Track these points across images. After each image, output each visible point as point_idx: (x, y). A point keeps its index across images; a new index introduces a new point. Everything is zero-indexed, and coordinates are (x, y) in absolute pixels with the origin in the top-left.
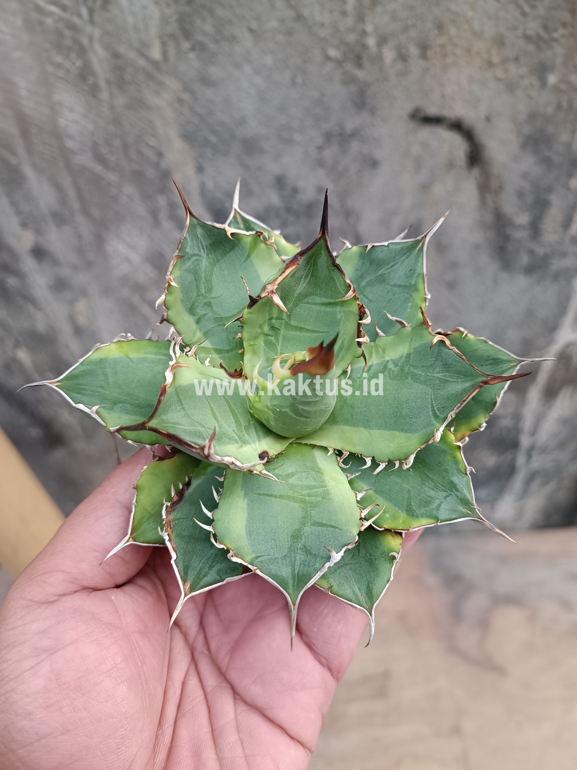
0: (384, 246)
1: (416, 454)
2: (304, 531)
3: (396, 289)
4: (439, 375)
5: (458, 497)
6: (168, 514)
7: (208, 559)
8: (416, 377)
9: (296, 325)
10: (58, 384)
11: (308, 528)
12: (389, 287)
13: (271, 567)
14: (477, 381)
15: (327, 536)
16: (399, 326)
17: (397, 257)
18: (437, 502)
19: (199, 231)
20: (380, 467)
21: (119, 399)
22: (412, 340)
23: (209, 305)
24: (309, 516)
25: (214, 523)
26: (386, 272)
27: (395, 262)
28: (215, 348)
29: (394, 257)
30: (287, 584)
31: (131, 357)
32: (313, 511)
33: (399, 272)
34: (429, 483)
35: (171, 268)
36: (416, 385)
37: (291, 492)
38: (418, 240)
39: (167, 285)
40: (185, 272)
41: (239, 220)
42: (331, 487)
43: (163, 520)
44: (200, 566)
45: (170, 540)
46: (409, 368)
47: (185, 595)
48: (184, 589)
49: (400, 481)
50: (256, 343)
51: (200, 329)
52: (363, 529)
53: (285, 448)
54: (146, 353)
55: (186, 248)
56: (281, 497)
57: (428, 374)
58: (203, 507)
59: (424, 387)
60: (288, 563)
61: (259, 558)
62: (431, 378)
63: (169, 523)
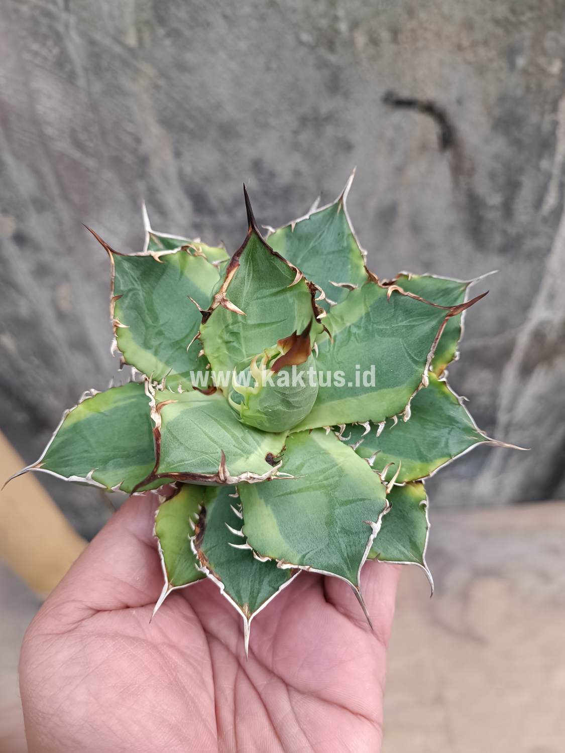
0: (306, 219)
1: (411, 403)
2: (336, 514)
3: (331, 256)
4: (404, 323)
5: (460, 428)
6: (198, 547)
7: (255, 575)
8: (382, 332)
9: (253, 323)
10: (42, 465)
11: (338, 510)
12: (324, 257)
13: (321, 560)
14: (441, 316)
15: (360, 511)
16: (347, 290)
17: (322, 226)
18: (443, 440)
19: (126, 265)
20: (380, 427)
21: (107, 456)
22: (365, 299)
23: (160, 333)
24: (334, 498)
25: (248, 540)
26: (317, 243)
27: (321, 232)
28: (181, 372)
29: (319, 227)
30: (342, 570)
31: (102, 411)
32: (336, 493)
33: (329, 239)
34: (429, 425)
35: (112, 311)
36: (385, 340)
37: (308, 482)
38: (336, 204)
39: (115, 329)
40: (127, 310)
41: (156, 241)
42: (342, 464)
43: (196, 556)
44: (250, 585)
45: (211, 572)
46: (372, 326)
47: (248, 619)
48: (244, 613)
49: (401, 433)
50: (220, 354)
51: (160, 360)
52: (389, 491)
53: (284, 442)
54: (115, 402)
55: (120, 286)
56: (300, 491)
57: (393, 326)
58: (231, 529)
59: (393, 338)
60: (334, 550)
61: (305, 556)
62: (397, 328)
63: (202, 556)
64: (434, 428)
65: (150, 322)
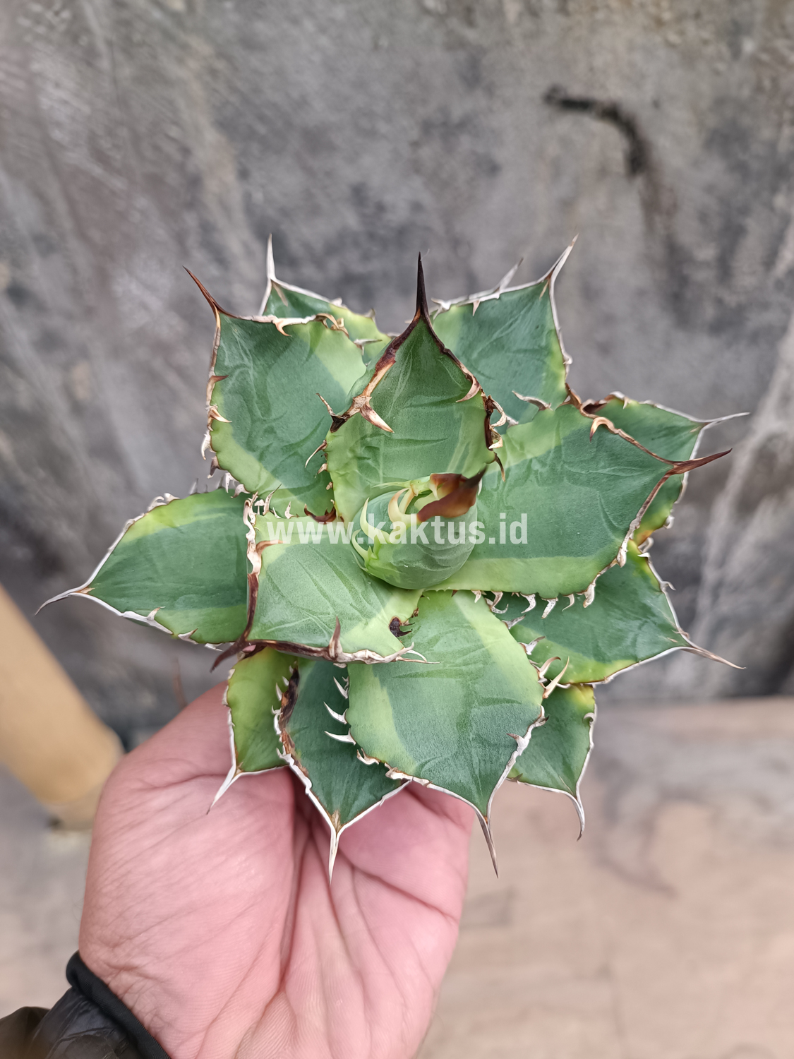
0: (495, 299)
1: (597, 582)
2: (472, 715)
3: (521, 355)
4: (606, 471)
5: (655, 623)
6: (283, 726)
7: (353, 776)
8: (575, 477)
9: (400, 438)
10: (90, 590)
11: (476, 710)
12: (511, 355)
13: (444, 773)
14: (659, 472)
15: (504, 716)
16: (535, 407)
17: (515, 312)
18: (631, 635)
19: (236, 331)
20: (549, 605)
21: (178, 589)
22: (558, 427)
23: (271, 431)
24: (473, 692)
25: (351, 730)
26: (504, 334)
27: (512, 320)
28: (291, 487)
29: (511, 312)
30: (470, 791)
31: (178, 526)
32: (476, 685)
33: (521, 332)
34: (615, 612)
35: (209, 395)
36: (576, 488)
37: (441, 664)
38: (541, 283)
39: (210, 419)
40: (229, 395)
41: (280, 294)
42: (489, 646)
43: (278, 737)
44: (344, 788)
45: (296, 763)
46: (562, 466)
47: (337, 832)
48: (333, 823)
49: (577, 617)
50: (348, 472)
51: (265, 468)
52: (547, 695)
53: (416, 604)
54: (196, 515)
55: (224, 361)
56: (429, 674)
57: (590, 471)
58: (330, 711)
59: (588, 489)
60: (462, 763)
61: (424, 765)
62: (595, 476)
63: (287, 739)
64: (621, 617)
65: (259, 414)
